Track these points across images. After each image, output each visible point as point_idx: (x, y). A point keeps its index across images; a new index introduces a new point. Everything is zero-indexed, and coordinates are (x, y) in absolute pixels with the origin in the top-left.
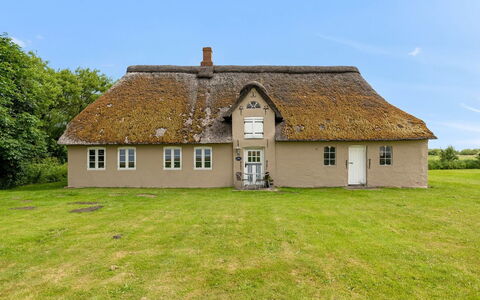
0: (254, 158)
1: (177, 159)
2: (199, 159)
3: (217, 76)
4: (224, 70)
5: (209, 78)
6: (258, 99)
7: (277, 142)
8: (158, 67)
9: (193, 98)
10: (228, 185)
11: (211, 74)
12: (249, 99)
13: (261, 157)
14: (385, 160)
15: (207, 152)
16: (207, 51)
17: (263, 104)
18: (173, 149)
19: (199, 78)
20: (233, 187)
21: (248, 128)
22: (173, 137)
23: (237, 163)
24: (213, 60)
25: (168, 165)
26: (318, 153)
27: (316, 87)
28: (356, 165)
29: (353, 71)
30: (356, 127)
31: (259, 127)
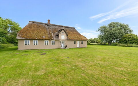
0: (63, 43)
1: (48, 43)
2: (52, 43)
3: (52, 26)
4: (53, 25)
5: (50, 26)
6: (64, 32)
7: (67, 40)
8: (38, 22)
9: (48, 30)
10: (58, 48)
11: (50, 25)
12: (62, 32)
13: (64, 43)
14: (82, 43)
15: (54, 41)
16: (49, 21)
17: (65, 33)
18: (47, 41)
19: (48, 26)
20: (59, 48)
21: (62, 37)
22: (47, 38)
23: (60, 44)
24: (50, 22)
25: (46, 44)
26: (73, 42)
27: (70, 30)
28: (78, 44)
29: (74, 28)
30: (78, 38)
31: (64, 37)
